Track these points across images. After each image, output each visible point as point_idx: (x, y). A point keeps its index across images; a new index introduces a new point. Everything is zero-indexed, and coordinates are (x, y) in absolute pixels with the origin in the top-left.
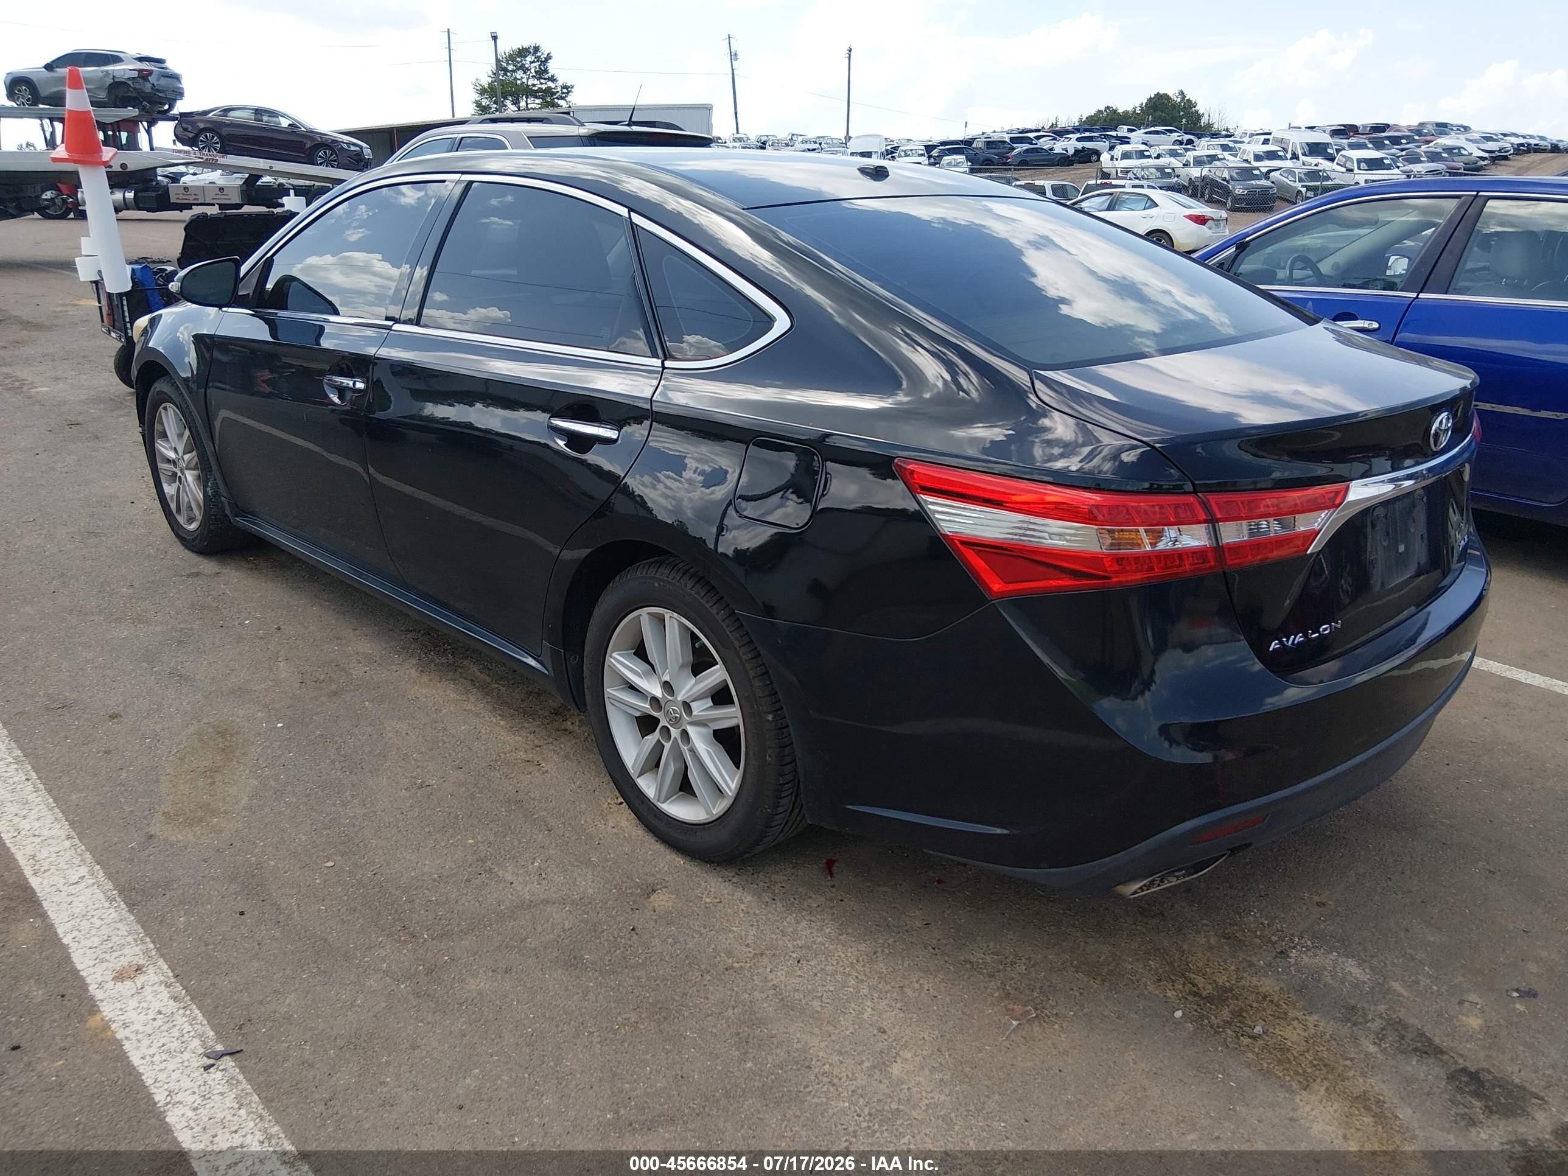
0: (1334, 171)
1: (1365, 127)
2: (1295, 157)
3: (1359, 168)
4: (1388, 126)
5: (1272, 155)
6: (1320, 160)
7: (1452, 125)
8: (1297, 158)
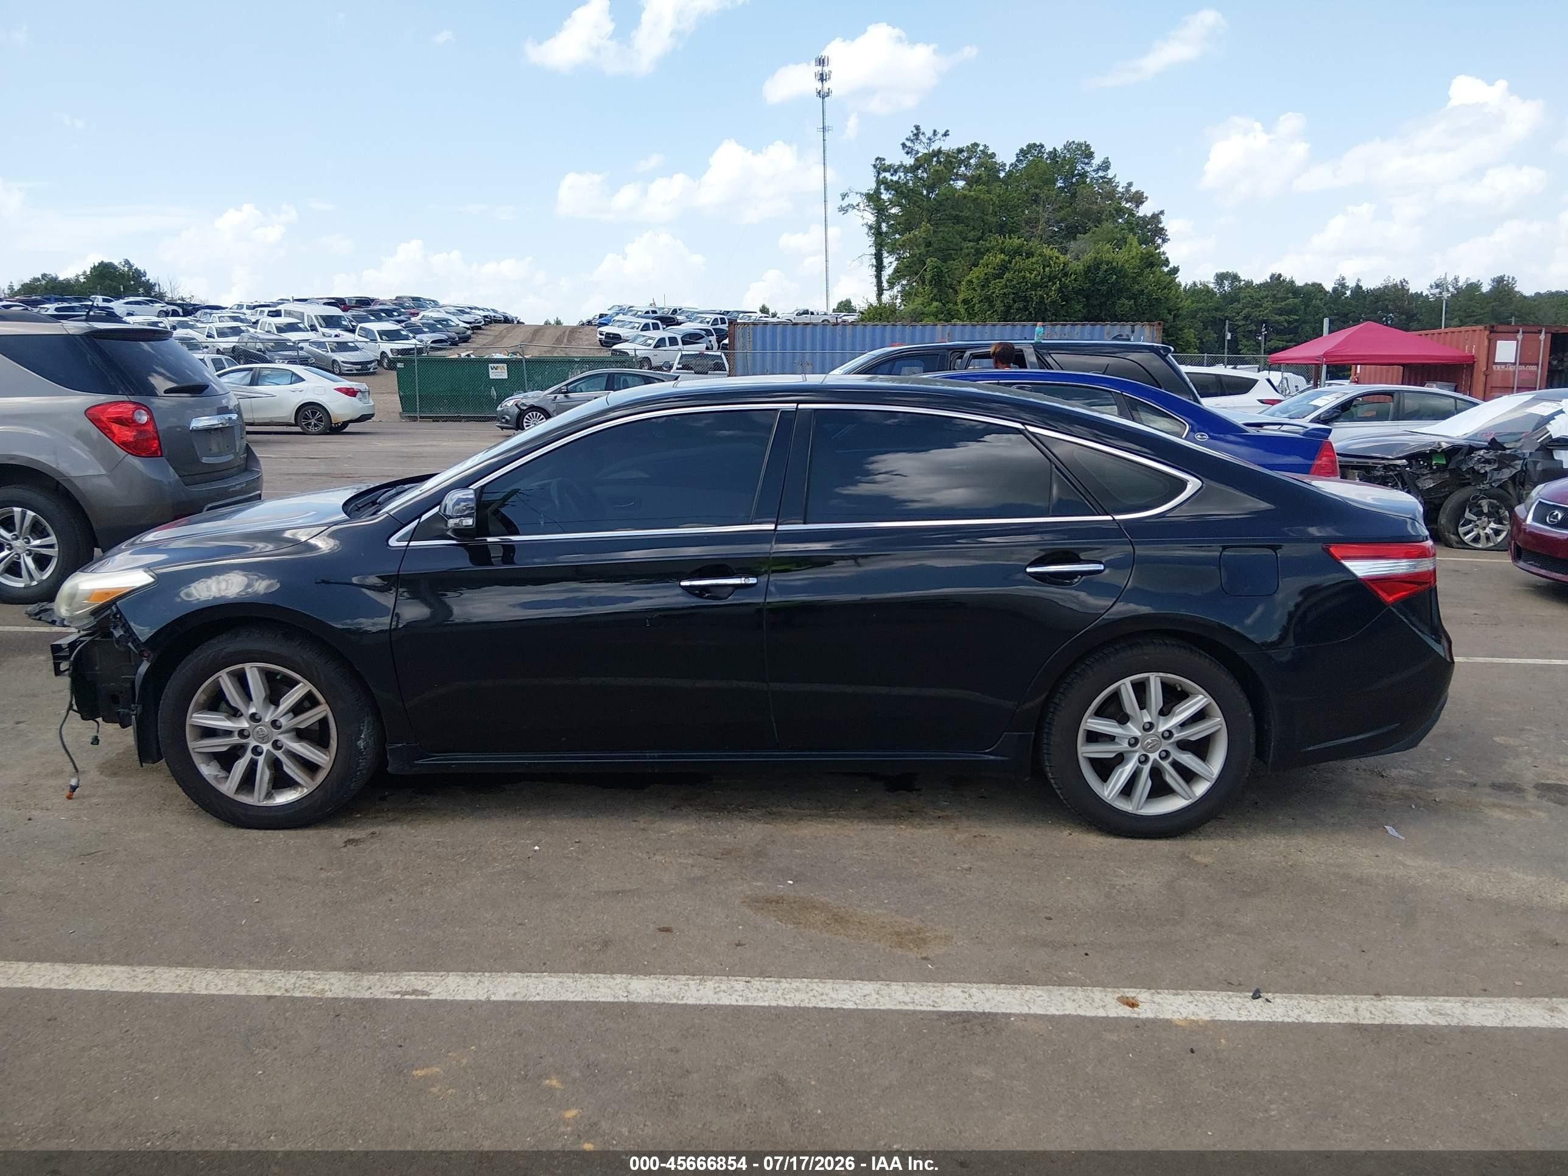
0: (357, 341)
1: (350, 300)
2: (313, 328)
3: (381, 339)
4: (373, 300)
5: (292, 328)
6: (338, 331)
7: (424, 299)
8: (317, 331)
